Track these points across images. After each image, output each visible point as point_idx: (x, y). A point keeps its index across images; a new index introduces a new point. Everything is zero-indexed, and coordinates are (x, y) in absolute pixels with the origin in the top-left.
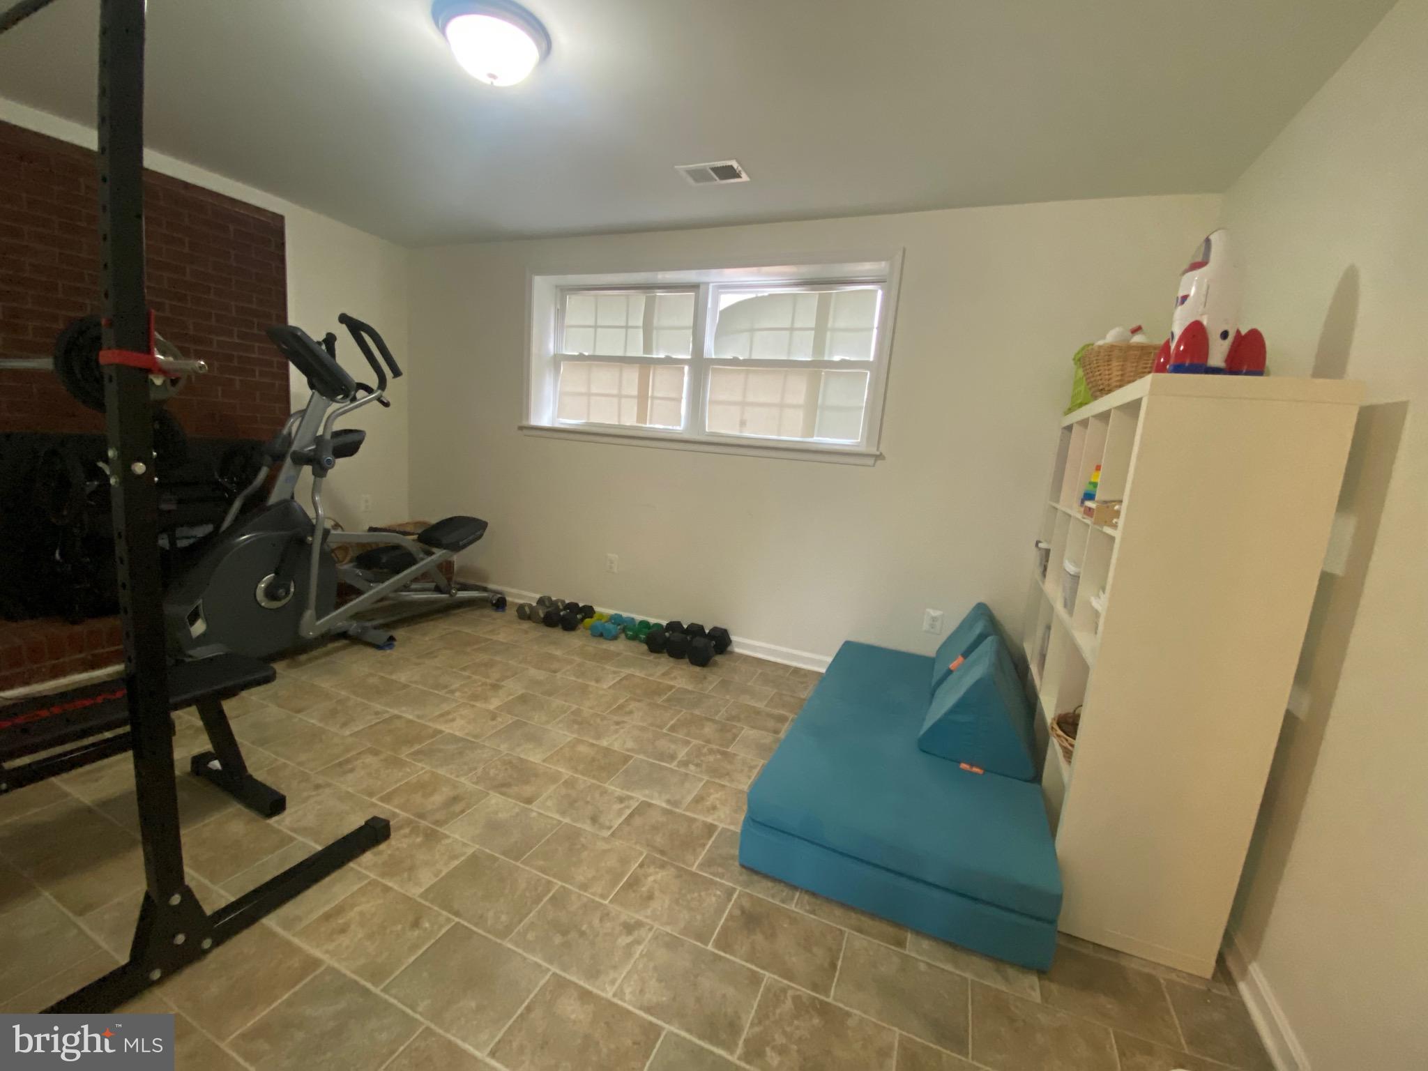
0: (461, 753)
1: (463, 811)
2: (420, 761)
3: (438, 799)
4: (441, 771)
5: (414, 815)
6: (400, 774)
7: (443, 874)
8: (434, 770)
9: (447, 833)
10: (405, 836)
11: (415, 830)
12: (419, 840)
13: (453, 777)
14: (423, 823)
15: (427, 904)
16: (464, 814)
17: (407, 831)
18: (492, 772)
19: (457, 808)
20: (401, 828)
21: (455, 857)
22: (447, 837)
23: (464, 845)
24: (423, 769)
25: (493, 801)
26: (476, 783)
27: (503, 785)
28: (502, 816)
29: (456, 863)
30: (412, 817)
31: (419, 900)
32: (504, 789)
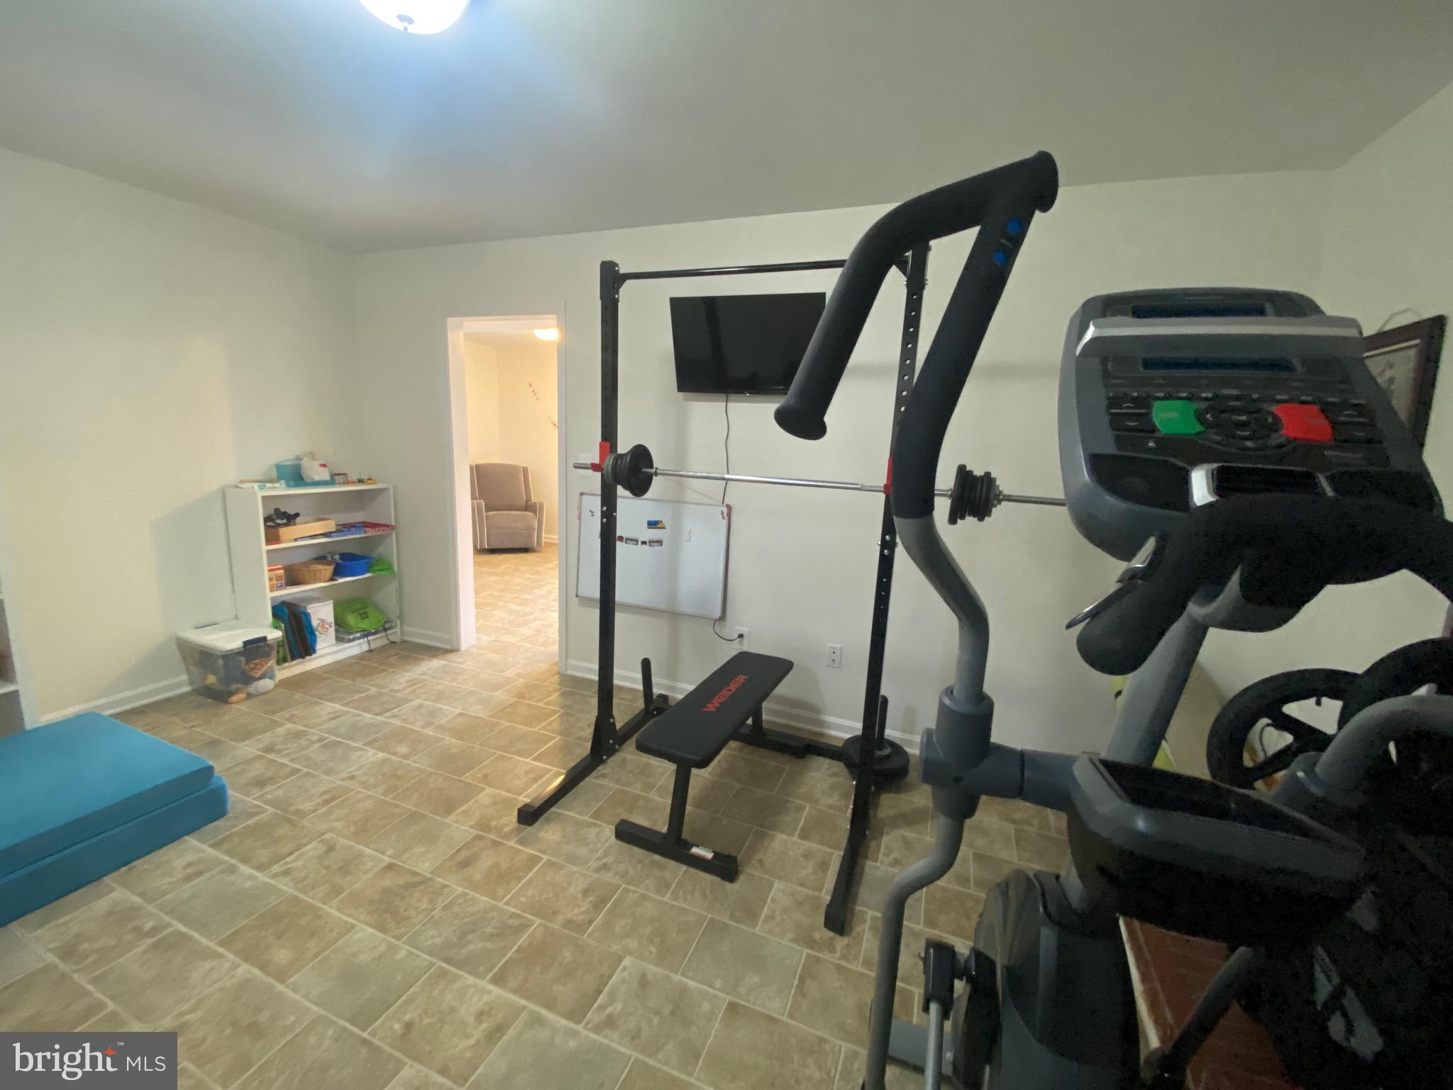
0: (463, 935)
1: (458, 851)
2: (513, 915)
3: (485, 862)
4: (484, 901)
5: (504, 844)
6: (529, 893)
7: (473, 801)
8: (494, 902)
9: (471, 830)
10: (506, 825)
11: (499, 831)
12: (494, 823)
13: (472, 894)
14: (492, 836)
15: (480, 785)
16: (457, 848)
17: (506, 829)
18: (424, 905)
19: (464, 854)
20: (512, 831)
21: (464, 812)
22: (471, 827)
23: (457, 822)
24: (507, 904)
25: (427, 864)
26: (445, 886)
27: (415, 885)
28: (420, 849)
29: (464, 808)
30: (506, 842)
31: (485, 786)
32: (415, 879)
